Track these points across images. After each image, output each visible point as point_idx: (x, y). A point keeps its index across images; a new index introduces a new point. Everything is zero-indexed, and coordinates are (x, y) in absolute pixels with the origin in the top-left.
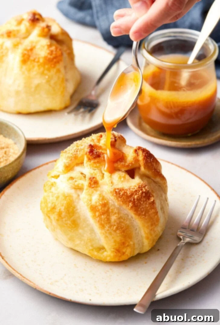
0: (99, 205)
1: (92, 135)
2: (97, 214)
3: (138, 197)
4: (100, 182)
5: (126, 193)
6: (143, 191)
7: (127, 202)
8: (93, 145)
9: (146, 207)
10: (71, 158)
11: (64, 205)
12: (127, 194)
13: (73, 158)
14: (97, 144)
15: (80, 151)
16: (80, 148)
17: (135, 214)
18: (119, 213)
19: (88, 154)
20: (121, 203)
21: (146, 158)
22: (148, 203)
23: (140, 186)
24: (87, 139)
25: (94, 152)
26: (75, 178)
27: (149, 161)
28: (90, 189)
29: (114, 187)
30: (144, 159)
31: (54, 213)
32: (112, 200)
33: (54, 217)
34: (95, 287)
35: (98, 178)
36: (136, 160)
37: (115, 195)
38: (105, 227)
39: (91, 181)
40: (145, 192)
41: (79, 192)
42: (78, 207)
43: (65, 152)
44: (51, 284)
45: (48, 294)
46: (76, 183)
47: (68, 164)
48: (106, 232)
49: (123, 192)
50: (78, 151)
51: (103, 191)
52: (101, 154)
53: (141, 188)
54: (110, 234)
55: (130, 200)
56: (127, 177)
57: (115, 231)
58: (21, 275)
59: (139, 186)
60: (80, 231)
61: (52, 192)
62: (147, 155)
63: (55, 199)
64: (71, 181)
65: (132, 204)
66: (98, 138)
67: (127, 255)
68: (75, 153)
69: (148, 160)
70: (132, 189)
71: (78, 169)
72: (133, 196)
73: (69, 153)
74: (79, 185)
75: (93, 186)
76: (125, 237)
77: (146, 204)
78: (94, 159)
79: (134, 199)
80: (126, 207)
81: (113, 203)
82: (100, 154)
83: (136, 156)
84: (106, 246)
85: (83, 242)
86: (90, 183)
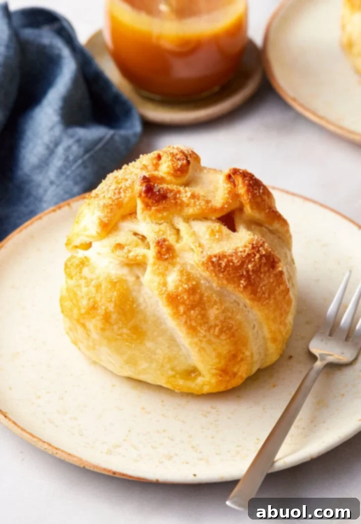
0: (184, 291)
1: (141, 156)
2: (182, 309)
3: (253, 266)
4: (177, 246)
5: (232, 261)
6: (261, 253)
7: (236, 279)
8: (149, 175)
9: (269, 282)
10: (111, 207)
11: (113, 299)
12: (233, 263)
13: (115, 207)
14: (156, 173)
15: (125, 192)
16: (123, 185)
17: (252, 300)
18: (221, 302)
19: (143, 195)
20: (225, 282)
21: (250, 188)
22: (272, 275)
23: (255, 246)
24: (133, 166)
25: (155, 190)
26: (126, 245)
27: (258, 194)
28: (161, 262)
29: (207, 253)
30: (248, 191)
31: (94, 317)
32: (205, 279)
33: (94, 324)
34: (193, 447)
35: (171, 239)
36: (234, 195)
37: (211, 268)
38: (200, 332)
39: (161, 247)
40: (264, 255)
41: (138, 271)
42: (141, 300)
43: (95, 197)
44: (107, 453)
45: (111, 474)
46: (131, 255)
47: (107, 219)
48: (201, 341)
49: (225, 260)
50: (121, 191)
51: (185, 264)
52: (168, 191)
53: (257, 249)
54: (210, 342)
55: (241, 273)
56: (225, 229)
57: (218, 337)
58: (50, 445)
59: (253, 244)
60: (149, 344)
61: (85, 278)
62: (253, 183)
63: (93, 290)
64: (119, 252)
65: (245, 281)
66: (155, 162)
67: (241, 377)
68: (117, 196)
69: (256, 192)
70: (241, 252)
71: (127, 226)
72: (245, 267)
73: (104, 197)
74: (138, 258)
75: (166, 257)
76: (235, 343)
77: (269, 276)
78: (156, 204)
79: (248, 272)
80: (235, 288)
81: (208, 285)
82: (167, 193)
83: (233, 187)
84: (201, 367)
85: (154, 365)
86: (159, 252)
